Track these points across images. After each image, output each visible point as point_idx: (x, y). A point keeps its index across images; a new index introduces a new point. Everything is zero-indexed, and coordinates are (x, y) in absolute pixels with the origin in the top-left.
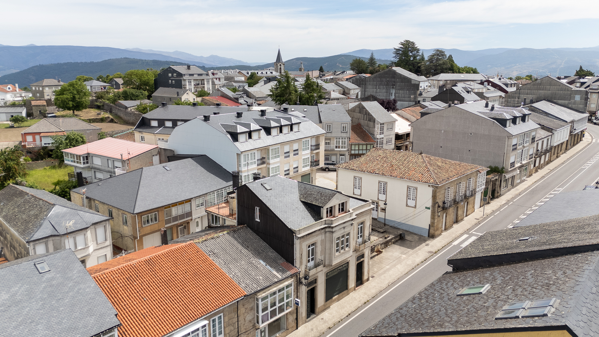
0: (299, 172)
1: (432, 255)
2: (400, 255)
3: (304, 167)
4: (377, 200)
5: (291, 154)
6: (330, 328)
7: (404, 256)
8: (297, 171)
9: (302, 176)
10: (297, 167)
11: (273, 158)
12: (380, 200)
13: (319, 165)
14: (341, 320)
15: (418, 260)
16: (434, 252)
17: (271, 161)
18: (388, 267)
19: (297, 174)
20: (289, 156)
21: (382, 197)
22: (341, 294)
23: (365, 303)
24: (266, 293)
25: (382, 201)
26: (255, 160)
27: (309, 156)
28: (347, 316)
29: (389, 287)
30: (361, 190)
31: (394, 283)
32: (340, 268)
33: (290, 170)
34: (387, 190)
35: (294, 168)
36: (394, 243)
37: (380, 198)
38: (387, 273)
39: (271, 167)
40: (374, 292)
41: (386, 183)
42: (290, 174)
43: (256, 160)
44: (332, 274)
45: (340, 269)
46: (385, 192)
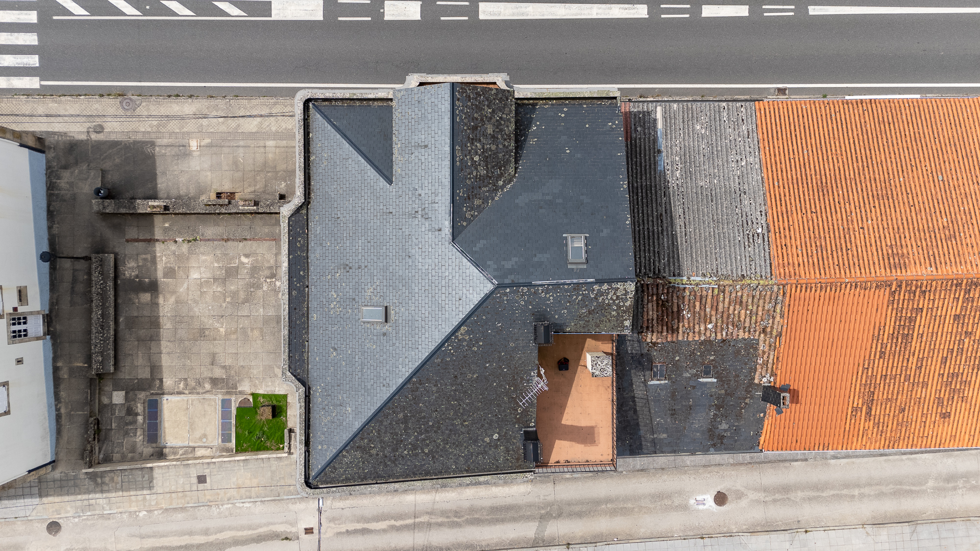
2: (196, 154)
7: (194, 145)
16: (119, 100)
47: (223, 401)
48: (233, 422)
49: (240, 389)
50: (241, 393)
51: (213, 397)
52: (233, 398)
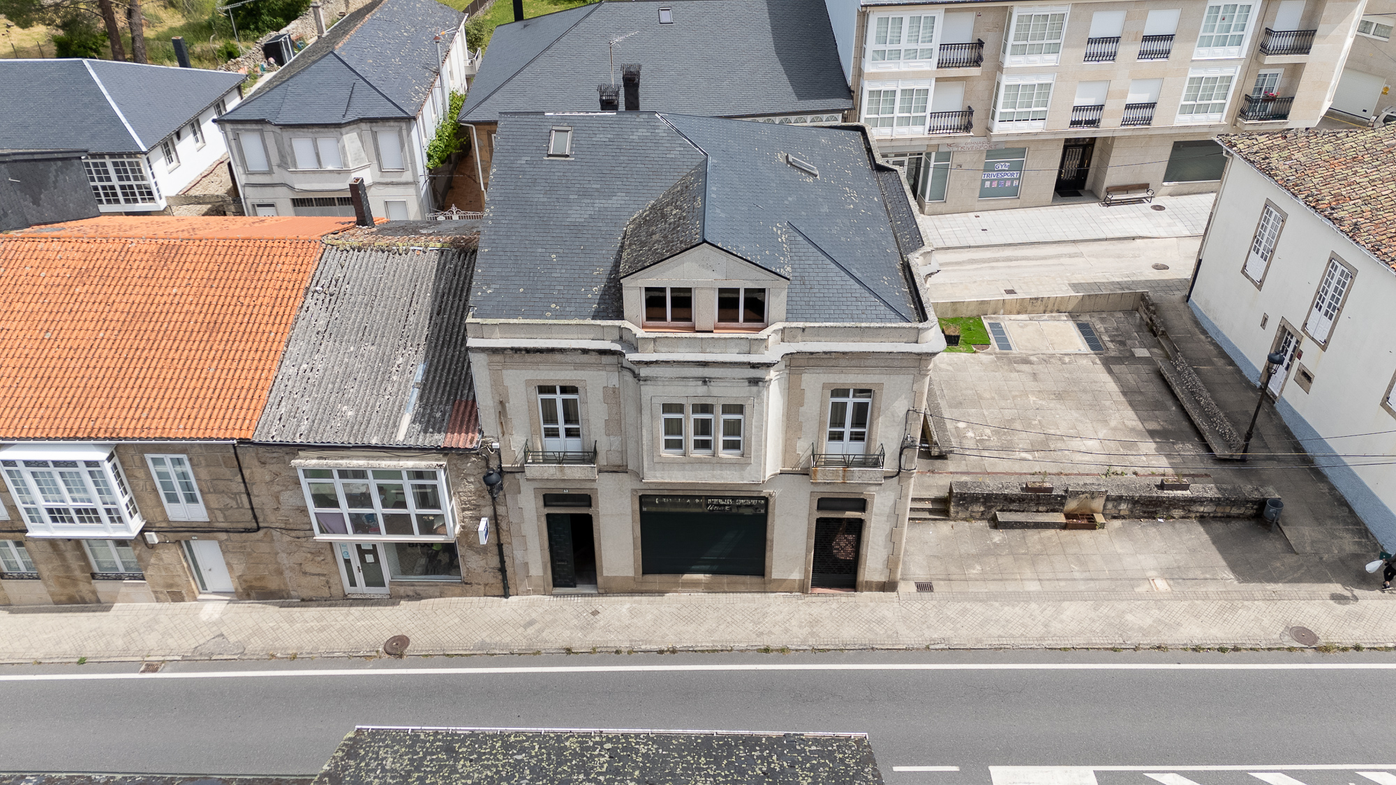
0: (1154, 123)
1: (1290, 649)
2: (1151, 574)
3: (1186, 110)
4: (1299, 329)
5: (1128, 51)
6: (569, 651)
7: (1161, 585)
8: (1148, 121)
9: (1178, 146)
10: (1152, 105)
11: (1020, 50)
12: (1307, 334)
13: (1284, 117)
14: (629, 653)
15: (1193, 631)
16: (1322, 642)
17: (1010, 61)
18: (1033, 587)
19: (1142, 133)
20: (1112, 56)
21: (1319, 325)
22: (725, 579)
23: (767, 650)
24: (329, 462)
25: (1313, 339)
26: (927, 46)
27: (1235, 72)
28: (661, 652)
29: (926, 652)
30: (1268, 267)
31: (953, 652)
32: (721, 502)
33: (1105, 108)
34: (1342, 306)
35: (1128, 107)
36: (1202, 519)
37: (1309, 328)
38: (997, 604)
39: (1005, 80)
40: (850, 633)
41: (1352, 274)
42: (1102, 124)
43: (935, 45)
44: (675, 505)
45: (719, 505)
46: (1334, 312)
47: (1008, 349)
49: (992, 356)
50: (990, 354)
51: (1024, 352)
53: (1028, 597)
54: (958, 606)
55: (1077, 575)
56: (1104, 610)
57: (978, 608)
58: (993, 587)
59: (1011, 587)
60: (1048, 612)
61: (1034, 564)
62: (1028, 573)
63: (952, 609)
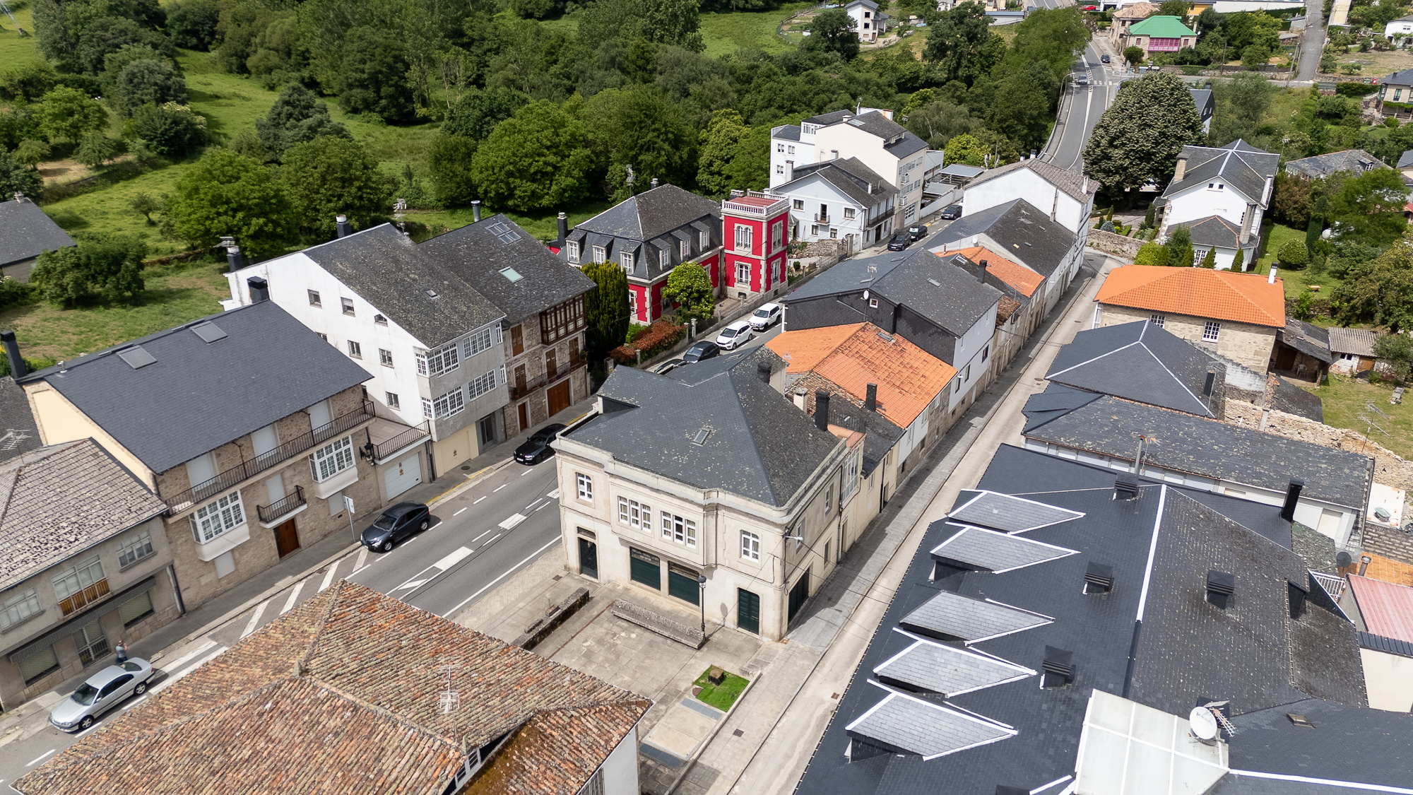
38: (526, 591)
47: (683, 703)
48: (706, 705)
49: (682, 690)
50: (686, 690)
51: (674, 708)
52: (687, 697)
53: (519, 600)
54: (538, 582)
55: (509, 620)
56: (486, 615)
57: (531, 585)
58: (535, 594)
59: (528, 599)
60: (505, 601)
61: (530, 612)
62: (529, 608)
63: (538, 579)
